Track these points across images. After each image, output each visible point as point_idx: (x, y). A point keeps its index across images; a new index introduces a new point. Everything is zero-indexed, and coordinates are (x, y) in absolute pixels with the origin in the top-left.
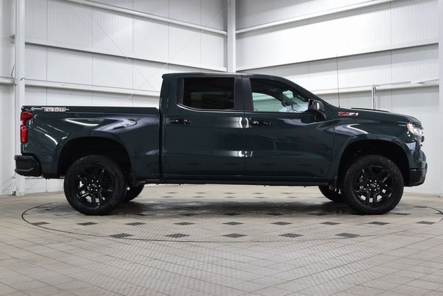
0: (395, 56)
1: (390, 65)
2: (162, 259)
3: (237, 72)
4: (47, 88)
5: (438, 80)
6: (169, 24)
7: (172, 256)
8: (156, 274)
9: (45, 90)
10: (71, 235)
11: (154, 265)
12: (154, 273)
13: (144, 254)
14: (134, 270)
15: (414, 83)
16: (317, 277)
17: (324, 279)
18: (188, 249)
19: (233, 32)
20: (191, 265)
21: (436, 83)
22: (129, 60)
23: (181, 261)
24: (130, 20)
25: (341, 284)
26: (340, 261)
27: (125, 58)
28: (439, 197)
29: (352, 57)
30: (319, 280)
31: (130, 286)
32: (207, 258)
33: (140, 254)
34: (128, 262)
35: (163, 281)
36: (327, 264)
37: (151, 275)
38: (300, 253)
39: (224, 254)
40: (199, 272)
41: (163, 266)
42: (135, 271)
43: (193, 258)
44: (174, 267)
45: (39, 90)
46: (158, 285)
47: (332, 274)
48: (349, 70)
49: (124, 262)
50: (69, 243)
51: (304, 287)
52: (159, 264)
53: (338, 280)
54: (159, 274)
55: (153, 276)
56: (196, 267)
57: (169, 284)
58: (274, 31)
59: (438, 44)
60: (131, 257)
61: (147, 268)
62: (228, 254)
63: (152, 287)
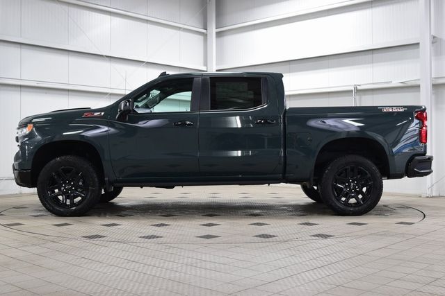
0: (377, 56)
1: (371, 65)
2: (140, 262)
3: (217, 71)
4: (21, 86)
5: (419, 80)
6: (147, 21)
7: (150, 258)
8: (134, 276)
9: (19, 89)
10: (46, 238)
11: (131, 268)
12: (131, 275)
13: (121, 256)
14: (111, 272)
15: (395, 83)
16: (298, 279)
17: (304, 280)
18: (167, 251)
19: (213, 30)
20: (170, 268)
21: (417, 83)
22: (107, 59)
23: (160, 263)
24: (108, 17)
25: (322, 285)
26: (321, 262)
27: (102, 56)
28: (420, 197)
29: (332, 57)
30: (299, 281)
31: (106, 288)
32: (186, 260)
33: (117, 256)
34: (105, 265)
35: (140, 283)
36: (307, 265)
37: (128, 277)
38: (280, 254)
39: (204, 255)
40: (178, 274)
41: (141, 269)
42: (113, 274)
43: (172, 260)
44: (152, 270)
45: (14, 88)
46: (135, 288)
47: (313, 275)
48: (330, 69)
49: (101, 264)
50: (43, 246)
51: (285, 288)
52: (136, 267)
53: (319, 280)
54: (137, 276)
55: (130, 279)
56: (175, 269)
57: (147, 287)
58: (254, 29)
59: (418, 44)
60: (108, 259)
61: (125, 270)
62: (208, 255)
63: (129, 290)
